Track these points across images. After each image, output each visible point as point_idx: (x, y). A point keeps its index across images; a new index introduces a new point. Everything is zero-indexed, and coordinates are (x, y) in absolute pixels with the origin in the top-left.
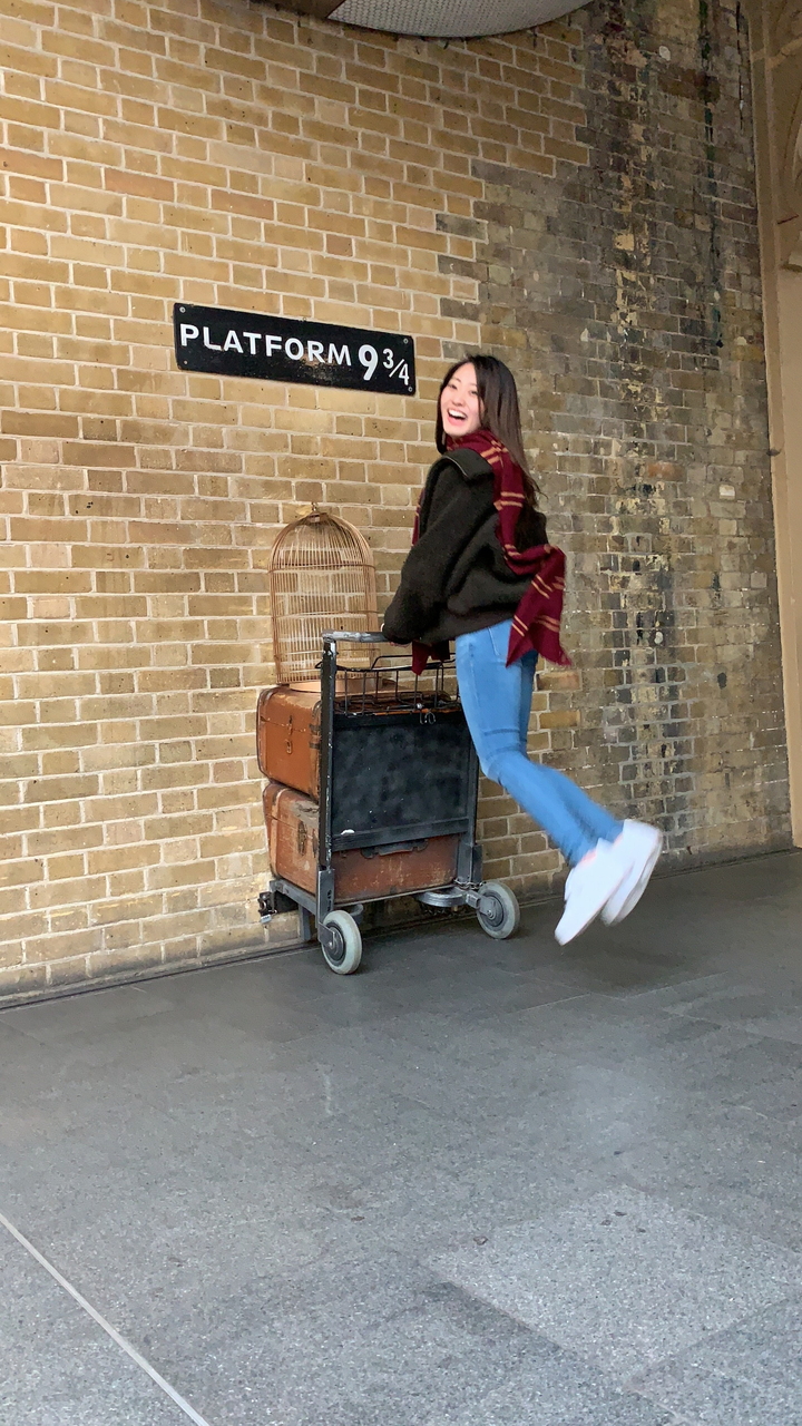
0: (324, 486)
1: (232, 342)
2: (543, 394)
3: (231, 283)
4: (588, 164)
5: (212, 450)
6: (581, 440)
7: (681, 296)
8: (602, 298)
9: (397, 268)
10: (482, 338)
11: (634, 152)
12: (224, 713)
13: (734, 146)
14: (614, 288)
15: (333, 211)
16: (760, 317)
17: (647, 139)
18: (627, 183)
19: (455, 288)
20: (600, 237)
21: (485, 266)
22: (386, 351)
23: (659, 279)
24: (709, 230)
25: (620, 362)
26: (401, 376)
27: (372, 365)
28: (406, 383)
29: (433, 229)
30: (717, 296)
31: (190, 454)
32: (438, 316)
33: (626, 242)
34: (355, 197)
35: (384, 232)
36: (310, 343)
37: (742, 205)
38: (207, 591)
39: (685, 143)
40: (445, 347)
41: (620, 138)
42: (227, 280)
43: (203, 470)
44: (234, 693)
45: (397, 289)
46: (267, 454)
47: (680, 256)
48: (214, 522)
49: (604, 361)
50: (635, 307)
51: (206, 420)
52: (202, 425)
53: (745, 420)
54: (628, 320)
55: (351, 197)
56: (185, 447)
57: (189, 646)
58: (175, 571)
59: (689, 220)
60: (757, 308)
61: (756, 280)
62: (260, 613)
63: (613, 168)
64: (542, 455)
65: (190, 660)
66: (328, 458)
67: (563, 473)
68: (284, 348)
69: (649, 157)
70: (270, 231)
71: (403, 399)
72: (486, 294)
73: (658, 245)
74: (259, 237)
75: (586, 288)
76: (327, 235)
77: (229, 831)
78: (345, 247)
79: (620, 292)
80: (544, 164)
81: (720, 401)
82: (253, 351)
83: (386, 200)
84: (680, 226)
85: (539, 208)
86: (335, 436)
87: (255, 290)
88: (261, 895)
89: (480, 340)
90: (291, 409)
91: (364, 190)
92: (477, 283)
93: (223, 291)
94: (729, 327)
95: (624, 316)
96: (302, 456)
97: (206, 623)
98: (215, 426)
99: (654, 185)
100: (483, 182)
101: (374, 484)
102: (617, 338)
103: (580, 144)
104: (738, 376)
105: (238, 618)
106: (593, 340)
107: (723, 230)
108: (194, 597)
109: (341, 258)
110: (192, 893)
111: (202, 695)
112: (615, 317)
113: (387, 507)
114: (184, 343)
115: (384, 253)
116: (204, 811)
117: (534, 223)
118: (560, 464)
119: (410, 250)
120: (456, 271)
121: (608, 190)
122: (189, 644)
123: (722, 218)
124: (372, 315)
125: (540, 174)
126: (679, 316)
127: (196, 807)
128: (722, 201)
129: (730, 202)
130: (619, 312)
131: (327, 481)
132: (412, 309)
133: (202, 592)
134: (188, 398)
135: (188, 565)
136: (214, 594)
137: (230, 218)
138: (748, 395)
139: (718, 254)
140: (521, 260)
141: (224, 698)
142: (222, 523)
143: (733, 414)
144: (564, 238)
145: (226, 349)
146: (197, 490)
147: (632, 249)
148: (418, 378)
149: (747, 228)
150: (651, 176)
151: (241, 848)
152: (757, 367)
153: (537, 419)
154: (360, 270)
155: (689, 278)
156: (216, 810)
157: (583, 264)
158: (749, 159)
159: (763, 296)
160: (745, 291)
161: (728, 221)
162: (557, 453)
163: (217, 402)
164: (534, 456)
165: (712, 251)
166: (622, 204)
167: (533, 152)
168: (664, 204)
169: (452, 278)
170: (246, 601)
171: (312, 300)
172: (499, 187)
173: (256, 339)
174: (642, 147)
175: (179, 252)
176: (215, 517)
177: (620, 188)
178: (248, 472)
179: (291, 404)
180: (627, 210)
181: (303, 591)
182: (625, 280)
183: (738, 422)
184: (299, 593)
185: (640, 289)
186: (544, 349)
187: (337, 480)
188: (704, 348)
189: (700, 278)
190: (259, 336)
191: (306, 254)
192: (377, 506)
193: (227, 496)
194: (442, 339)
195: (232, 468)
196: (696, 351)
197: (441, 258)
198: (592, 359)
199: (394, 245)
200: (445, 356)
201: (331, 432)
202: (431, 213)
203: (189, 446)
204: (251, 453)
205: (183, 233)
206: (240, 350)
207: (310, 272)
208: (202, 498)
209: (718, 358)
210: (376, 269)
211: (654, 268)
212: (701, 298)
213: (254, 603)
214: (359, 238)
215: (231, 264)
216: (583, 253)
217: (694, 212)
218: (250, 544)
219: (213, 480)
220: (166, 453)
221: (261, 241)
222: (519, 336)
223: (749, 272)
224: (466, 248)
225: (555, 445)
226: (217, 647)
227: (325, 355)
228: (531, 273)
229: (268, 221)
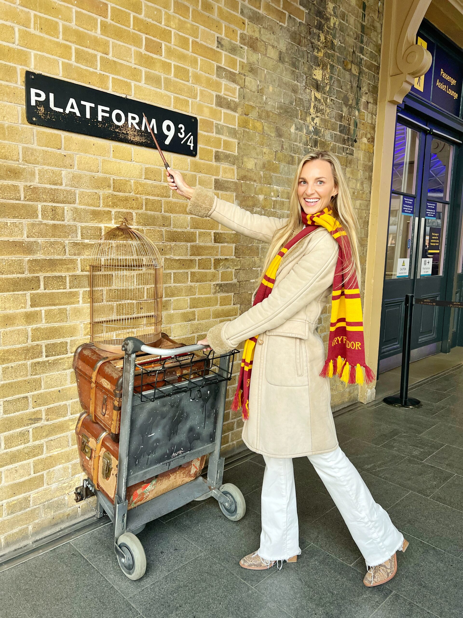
0: (134, 214)
1: (72, 107)
2: (269, 162)
3: (73, 61)
4: (304, 22)
5: (53, 187)
6: (286, 191)
7: (341, 111)
8: (303, 107)
9: (191, 69)
10: (238, 123)
11: (328, 19)
12: (55, 374)
13: (373, 27)
14: (310, 101)
15: (150, 20)
16: (374, 128)
17: (335, 13)
18: (322, 38)
19: (226, 89)
20: (306, 69)
21: (244, 77)
22: (180, 126)
23: (332, 100)
24: (358, 74)
25: (309, 147)
26: (188, 144)
27: (171, 134)
28: (192, 148)
29: (214, 46)
30: (357, 113)
31: (34, 190)
32: (214, 106)
33: (318, 74)
34: (166, 13)
35: (184, 42)
36: (130, 115)
37: (374, 63)
38: (45, 289)
39: (352, 19)
40: (217, 127)
41: (321, 9)
42: (70, 59)
43: (46, 201)
44: (63, 359)
45: (189, 84)
46: (96, 191)
47: (343, 87)
48: (52, 240)
49: (301, 145)
50: (319, 114)
51: (49, 164)
52: (46, 167)
53: (362, 184)
54: (315, 122)
55: (163, 13)
56: (32, 183)
57: (29, 330)
58: (20, 276)
59: (349, 66)
60: (373, 123)
61: (375, 107)
62: (84, 302)
63: (316, 27)
64: (265, 199)
65: (30, 339)
66: (138, 196)
67: (275, 210)
68: (111, 115)
69: (335, 24)
70: (104, 26)
71: (189, 159)
72: (243, 96)
73: (333, 79)
74: (96, 29)
75: (296, 100)
76: (146, 38)
77: (55, 452)
78: (157, 49)
79: (312, 105)
80: (281, 15)
81: (352, 173)
82: (88, 116)
83: (186, 20)
84: (345, 69)
85: (276, 44)
86: (143, 181)
87: (91, 70)
88: (77, 489)
89: (237, 125)
90: (114, 160)
91: (172, 10)
92: (238, 87)
93: (67, 67)
94: (360, 132)
95: (313, 119)
96: (121, 194)
97: (43, 312)
98: (56, 169)
99: (335, 42)
100: (247, 21)
101: (167, 214)
102: (309, 133)
103: (301, 8)
104: (362, 159)
105: (68, 307)
106: (296, 132)
107: (364, 75)
108: (34, 295)
109: (155, 56)
110: (26, 499)
111: (38, 363)
112: (309, 119)
113: (175, 229)
114: (33, 103)
115: (182, 57)
116: (37, 443)
117: (273, 54)
118: (274, 205)
119: (199, 58)
120: (226, 77)
121: (313, 41)
122: (29, 328)
123: (364, 68)
124: (172, 100)
125: (278, 22)
126: (339, 123)
127: (31, 440)
128: (365, 58)
129: (368, 59)
130: (311, 117)
131: (136, 211)
132: (198, 99)
133: (41, 290)
134: (35, 146)
135: (31, 271)
136: (50, 291)
137: (74, 10)
138: (365, 170)
139: (360, 89)
140: (263, 76)
141: (55, 363)
142: (60, 240)
143: (357, 180)
144: (287, 65)
145: (67, 112)
146: (40, 216)
147: (321, 80)
148: (199, 146)
149: (374, 76)
150: (334, 37)
151: (63, 461)
152: (370, 155)
153: (264, 177)
154: (166, 66)
155: (346, 100)
156: (46, 440)
157: (295, 85)
158: (380, 36)
159: (377, 116)
160: (369, 113)
161: (366, 70)
162: (273, 198)
163: (59, 151)
164: (261, 199)
165: (358, 87)
166: (319, 50)
167: (276, 7)
168: (339, 55)
169: (224, 82)
170: (74, 295)
171: (133, 83)
172: (256, 26)
173: (91, 107)
174: (332, 18)
175: (32, 30)
176: (53, 236)
177: (318, 41)
178: (80, 203)
179: (114, 157)
180: (321, 55)
181: (116, 285)
182: (316, 98)
183: (358, 185)
184: (114, 287)
185: (323, 105)
186: (271, 134)
187: (143, 211)
188: (348, 142)
189: (350, 102)
190: (93, 105)
191: (130, 49)
192: (168, 229)
193: (63, 220)
194: (215, 122)
195: (69, 200)
196: (344, 144)
197: (219, 68)
198: (295, 143)
199: (189, 53)
200: (216, 133)
201: (141, 178)
202: (214, 35)
203: (36, 183)
204: (82, 190)
205: (35, 16)
206: (78, 114)
207: (132, 63)
208: (45, 221)
209: (354, 149)
210: (177, 68)
211: (330, 92)
212: (350, 113)
213: (81, 296)
214: (167, 43)
215: (74, 47)
216: (297, 78)
217: (352, 62)
218: (79, 254)
219: (54, 209)
220: (16, 188)
221: (98, 33)
222: (258, 124)
223: (372, 102)
224: (233, 63)
225: (272, 194)
226: (51, 328)
227: (140, 124)
228: (268, 86)
229: (103, 19)
